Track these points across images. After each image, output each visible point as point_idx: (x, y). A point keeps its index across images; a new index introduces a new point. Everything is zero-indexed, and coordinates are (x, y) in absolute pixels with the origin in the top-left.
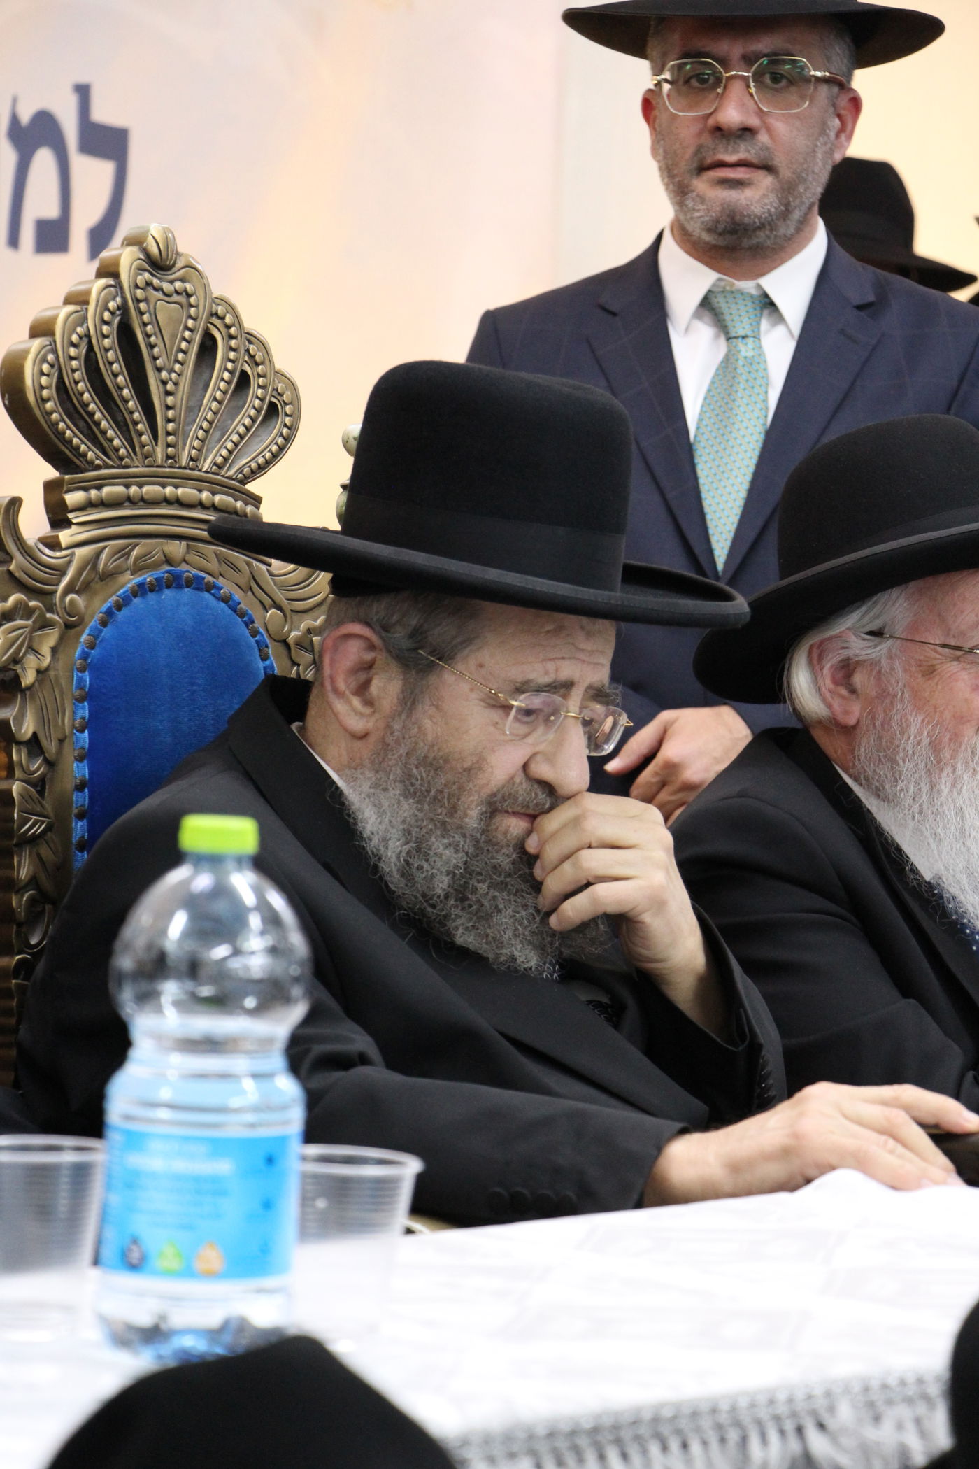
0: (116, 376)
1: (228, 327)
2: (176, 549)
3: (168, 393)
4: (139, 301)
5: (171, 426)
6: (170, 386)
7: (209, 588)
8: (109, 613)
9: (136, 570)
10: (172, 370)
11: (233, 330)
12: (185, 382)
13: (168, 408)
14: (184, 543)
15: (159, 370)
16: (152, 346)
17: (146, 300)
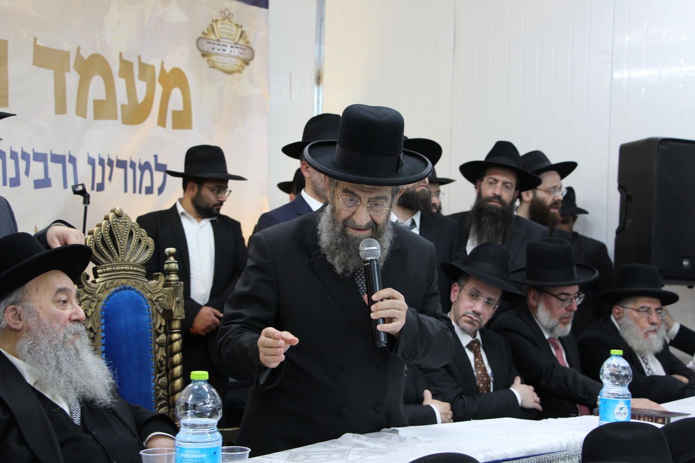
0: (109, 242)
1: (136, 229)
3: (122, 245)
5: (123, 253)
6: (122, 244)
7: (133, 289)
8: (109, 297)
10: (122, 240)
12: (126, 243)
13: (122, 249)
14: (126, 279)
15: (119, 240)
16: (117, 235)
17: (116, 225)
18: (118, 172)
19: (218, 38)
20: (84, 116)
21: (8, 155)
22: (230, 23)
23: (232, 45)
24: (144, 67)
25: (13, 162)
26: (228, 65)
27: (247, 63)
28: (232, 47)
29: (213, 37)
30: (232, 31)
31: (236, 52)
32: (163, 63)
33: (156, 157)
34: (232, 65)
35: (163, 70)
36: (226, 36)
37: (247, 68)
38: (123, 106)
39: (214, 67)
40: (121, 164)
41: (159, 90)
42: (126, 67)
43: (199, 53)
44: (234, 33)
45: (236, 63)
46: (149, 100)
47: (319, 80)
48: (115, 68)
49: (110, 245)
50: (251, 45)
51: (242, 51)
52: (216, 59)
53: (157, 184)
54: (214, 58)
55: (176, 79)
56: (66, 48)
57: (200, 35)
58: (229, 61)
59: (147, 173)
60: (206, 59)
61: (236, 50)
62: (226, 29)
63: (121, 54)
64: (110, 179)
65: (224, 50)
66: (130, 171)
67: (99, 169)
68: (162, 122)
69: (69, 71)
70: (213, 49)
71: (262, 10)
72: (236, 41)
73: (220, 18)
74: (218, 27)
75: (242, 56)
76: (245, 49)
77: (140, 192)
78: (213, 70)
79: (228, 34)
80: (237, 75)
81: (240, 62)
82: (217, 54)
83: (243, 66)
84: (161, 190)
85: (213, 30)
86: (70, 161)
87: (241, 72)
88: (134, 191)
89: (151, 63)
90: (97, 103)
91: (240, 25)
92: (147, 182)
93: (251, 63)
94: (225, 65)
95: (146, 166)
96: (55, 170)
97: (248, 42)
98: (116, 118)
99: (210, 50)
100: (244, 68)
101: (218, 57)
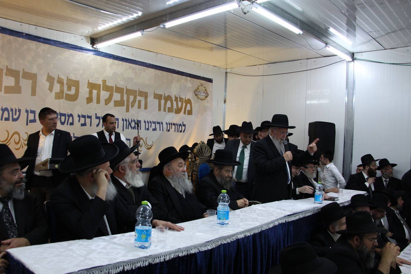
2: (204, 161)
18: (173, 126)
20: (165, 112)
21: (146, 122)
22: (203, 87)
23: (203, 92)
24: (180, 98)
25: (148, 124)
27: (207, 97)
29: (198, 90)
30: (203, 89)
31: (204, 94)
32: (185, 97)
33: (183, 122)
34: (203, 98)
35: (185, 99)
36: (201, 90)
37: (206, 99)
38: (175, 109)
40: (174, 124)
41: (184, 104)
42: (176, 98)
46: (182, 107)
47: (225, 102)
48: (174, 99)
50: (208, 92)
53: (183, 130)
54: (198, 96)
55: (189, 101)
56: (162, 94)
59: (181, 127)
60: (196, 96)
63: (175, 95)
64: (171, 128)
65: (201, 94)
66: (176, 126)
67: (168, 125)
68: (185, 113)
69: (162, 100)
70: (198, 93)
71: (211, 83)
73: (200, 85)
74: (200, 88)
76: (206, 94)
77: (179, 132)
78: (198, 99)
81: (205, 97)
82: (199, 95)
84: (184, 131)
85: (198, 88)
86: (161, 124)
88: (177, 132)
89: (182, 97)
90: (168, 108)
91: (205, 87)
92: (180, 129)
93: (208, 97)
94: (201, 98)
95: (180, 125)
96: (158, 126)
98: (173, 112)
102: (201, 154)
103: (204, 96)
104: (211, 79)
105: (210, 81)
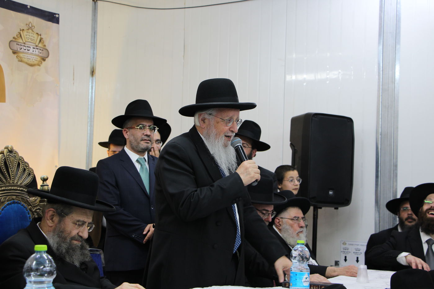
0: (4, 170)
1: (22, 161)
2: (14, 197)
3: (13, 172)
4: (7, 158)
5: (13, 177)
7: (20, 203)
8: (3, 208)
9: (8, 201)
10: (13, 168)
11: (23, 162)
12: (15, 170)
13: (12, 174)
14: (15, 196)
15: (11, 168)
16: (10, 165)
17: (9, 157)
19: (24, 42)
22: (33, 32)
23: (34, 47)
26: (31, 60)
27: (44, 60)
28: (33, 48)
29: (21, 41)
30: (34, 37)
31: (37, 52)
34: (34, 60)
36: (30, 40)
37: (44, 63)
39: (21, 61)
43: (11, 51)
44: (35, 39)
45: (36, 59)
47: (93, 73)
49: (4, 172)
50: (47, 48)
51: (40, 51)
52: (23, 56)
54: (21, 55)
57: (12, 39)
58: (31, 57)
60: (16, 55)
61: (37, 50)
62: (30, 36)
65: (28, 50)
70: (21, 49)
71: (55, 25)
72: (37, 44)
73: (25, 28)
74: (24, 34)
75: (40, 54)
76: (43, 50)
78: (20, 62)
79: (31, 39)
80: (37, 67)
81: (39, 59)
82: (24, 53)
83: (42, 62)
85: (21, 36)
87: (40, 66)
91: (40, 34)
93: (47, 59)
94: (28, 60)
97: (45, 46)
99: (19, 50)
100: (42, 63)
101: (24, 55)
102: (5, 178)
103: (36, 55)
104: (56, 14)
105: (52, 18)
